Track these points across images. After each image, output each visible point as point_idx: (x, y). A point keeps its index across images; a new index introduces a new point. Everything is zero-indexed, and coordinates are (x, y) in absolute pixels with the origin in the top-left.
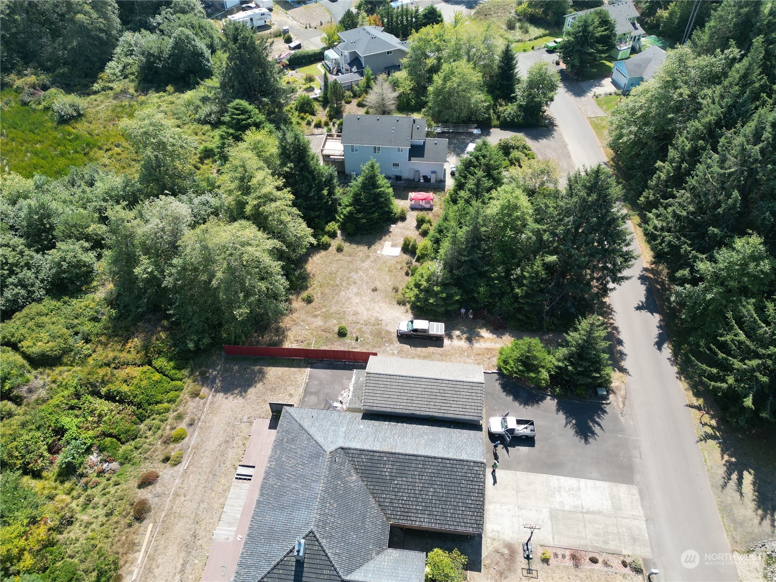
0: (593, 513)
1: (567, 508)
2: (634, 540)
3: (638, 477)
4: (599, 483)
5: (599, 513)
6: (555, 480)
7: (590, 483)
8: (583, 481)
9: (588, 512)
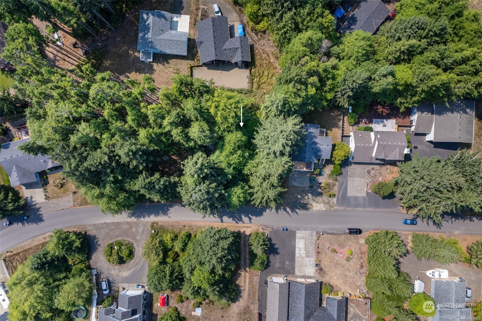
0: (305, 245)
1: (305, 252)
2: (312, 235)
3: (293, 229)
4: (297, 242)
5: (305, 243)
6: (297, 255)
7: (297, 244)
8: (296, 246)
9: (305, 246)
